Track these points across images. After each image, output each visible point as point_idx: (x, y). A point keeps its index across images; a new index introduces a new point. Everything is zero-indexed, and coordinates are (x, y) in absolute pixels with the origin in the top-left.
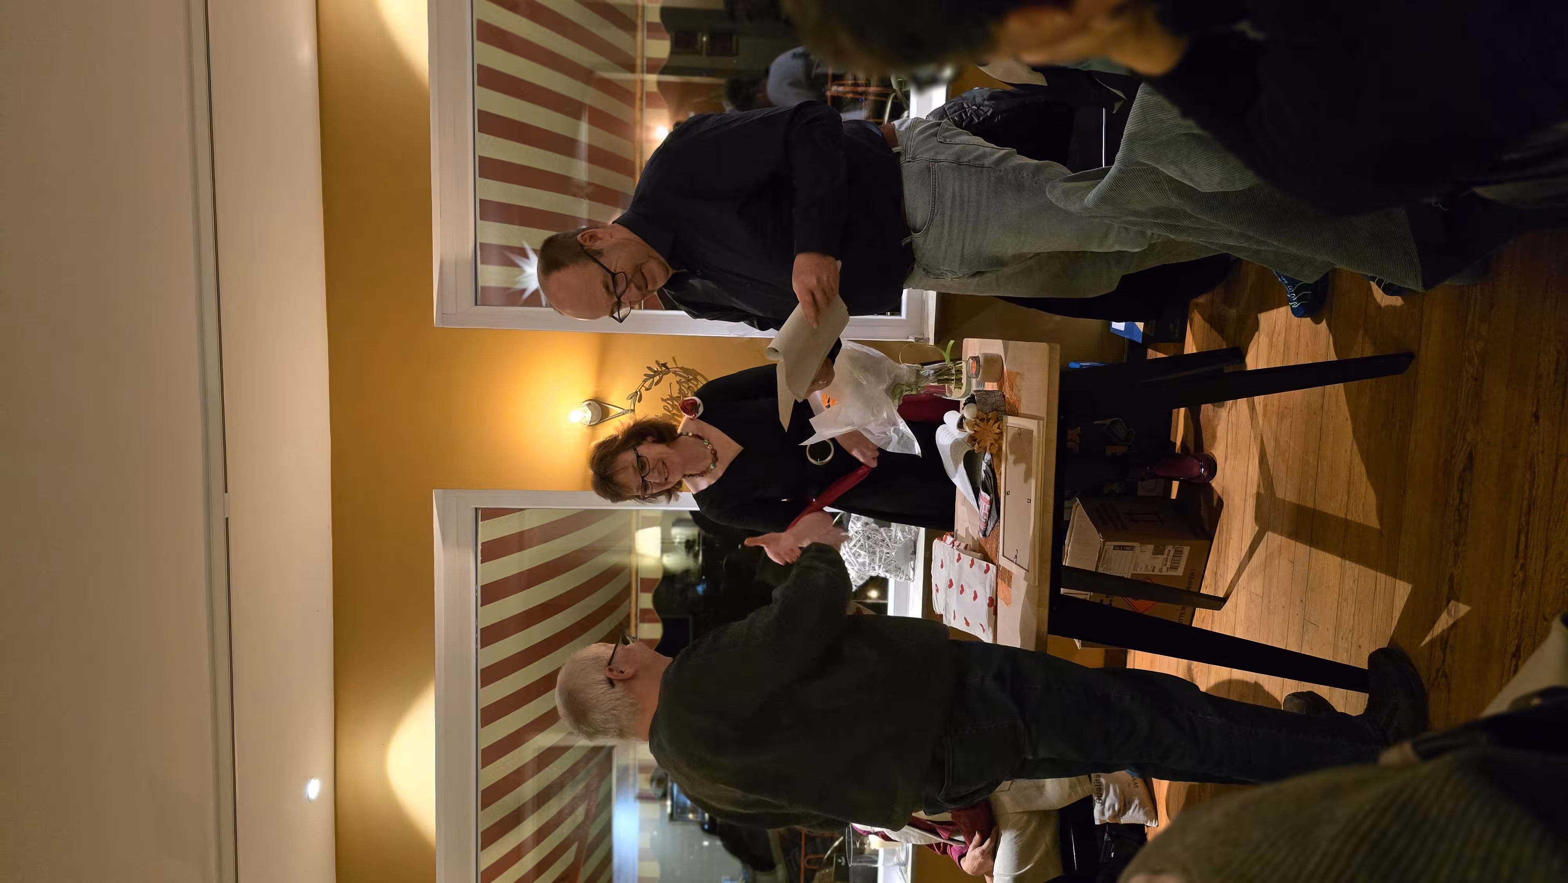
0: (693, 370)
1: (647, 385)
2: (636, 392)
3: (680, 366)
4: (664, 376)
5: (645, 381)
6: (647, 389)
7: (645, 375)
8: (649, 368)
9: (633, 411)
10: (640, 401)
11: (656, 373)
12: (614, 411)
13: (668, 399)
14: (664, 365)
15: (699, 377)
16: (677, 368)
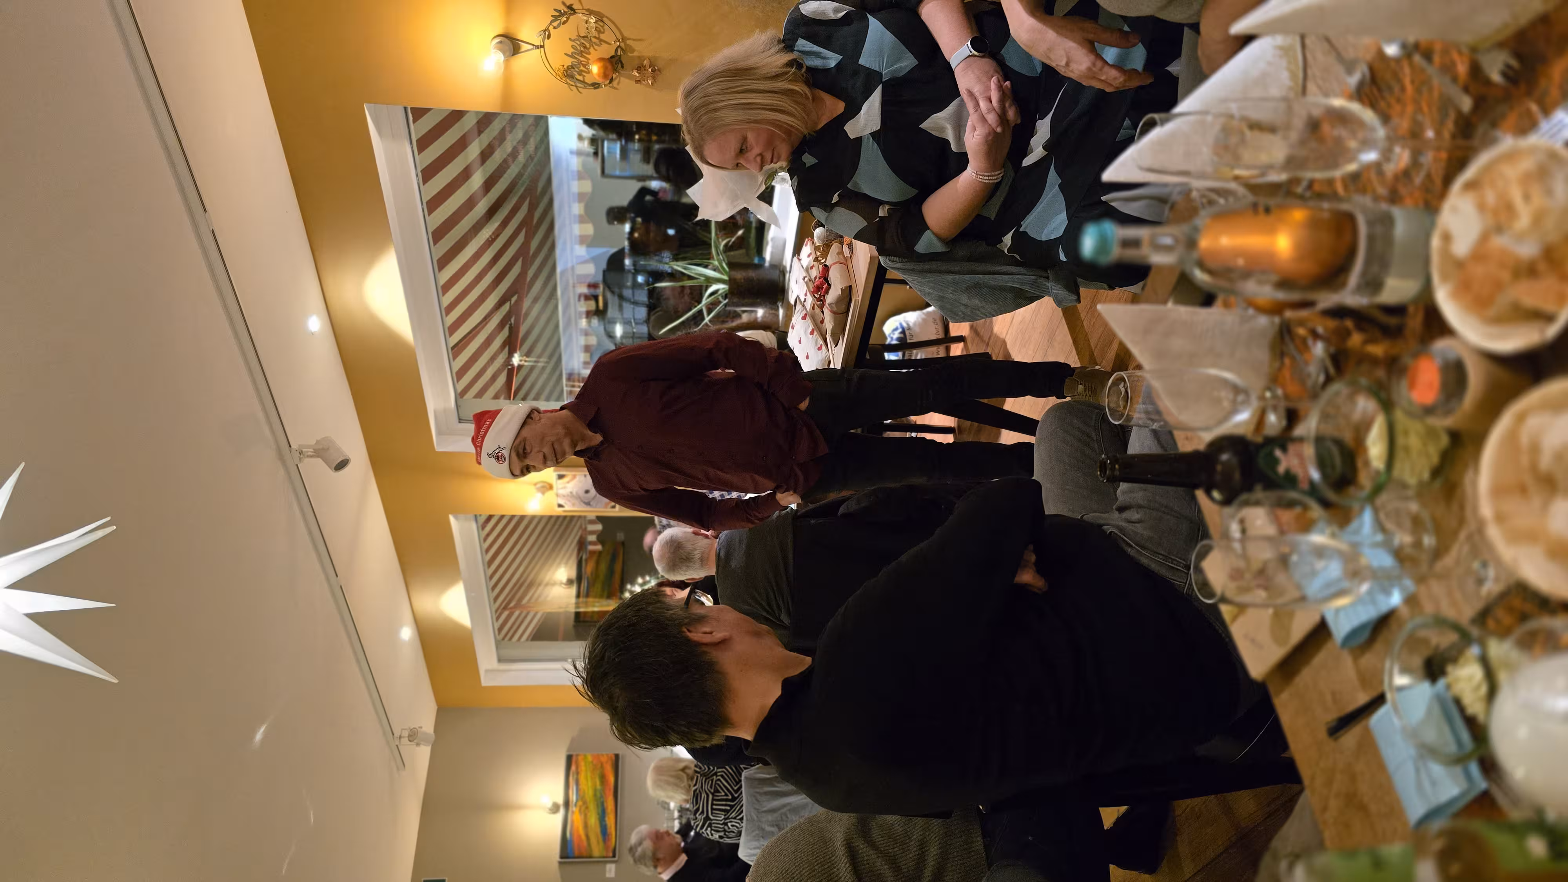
0: (599, 12)
1: (555, 24)
2: (545, 30)
3: (586, 8)
4: (571, 17)
5: (552, 22)
6: (555, 28)
7: (552, 16)
8: (555, 10)
9: (542, 47)
10: (549, 37)
11: (562, 14)
12: (525, 47)
13: (575, 40)
14: (570, 7)
15: (605, 19)
16: (583, 9)
